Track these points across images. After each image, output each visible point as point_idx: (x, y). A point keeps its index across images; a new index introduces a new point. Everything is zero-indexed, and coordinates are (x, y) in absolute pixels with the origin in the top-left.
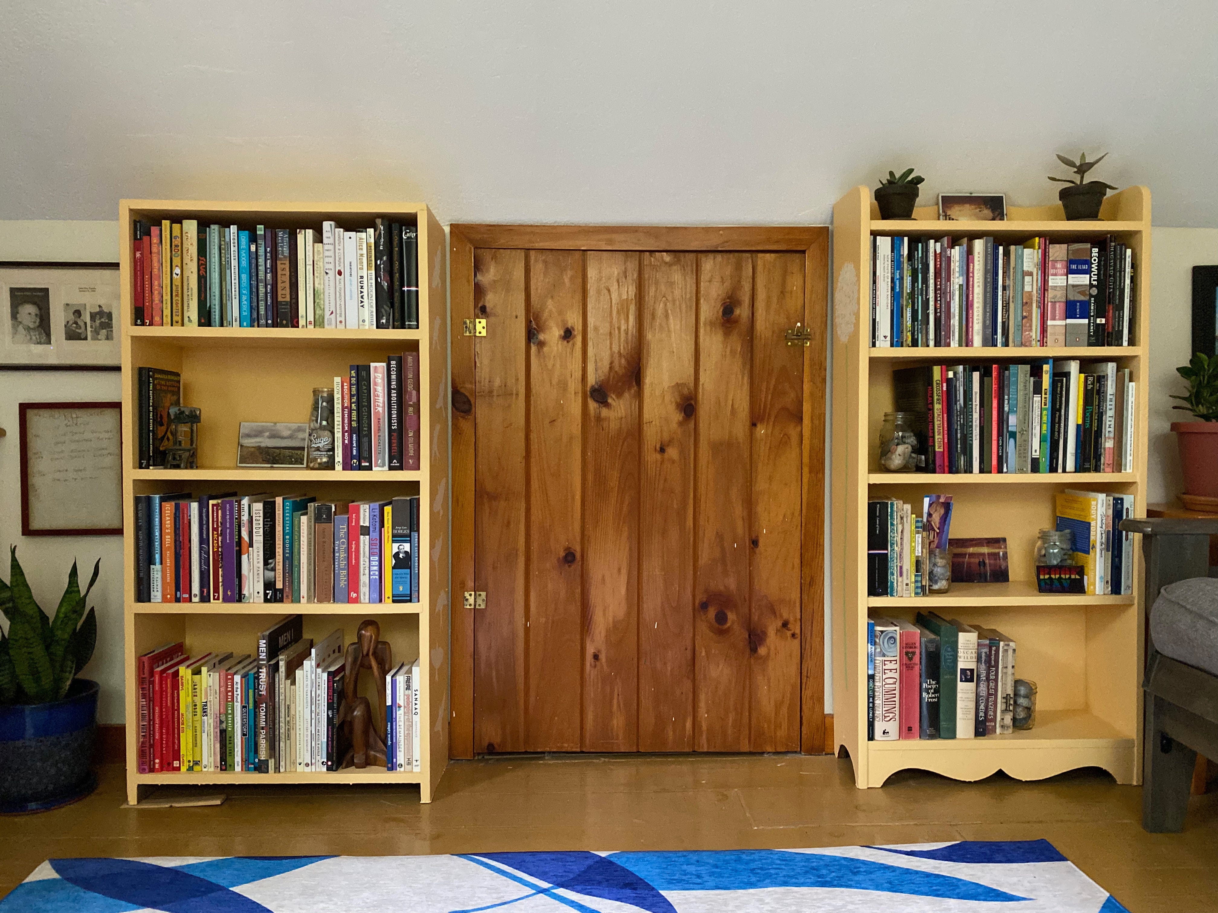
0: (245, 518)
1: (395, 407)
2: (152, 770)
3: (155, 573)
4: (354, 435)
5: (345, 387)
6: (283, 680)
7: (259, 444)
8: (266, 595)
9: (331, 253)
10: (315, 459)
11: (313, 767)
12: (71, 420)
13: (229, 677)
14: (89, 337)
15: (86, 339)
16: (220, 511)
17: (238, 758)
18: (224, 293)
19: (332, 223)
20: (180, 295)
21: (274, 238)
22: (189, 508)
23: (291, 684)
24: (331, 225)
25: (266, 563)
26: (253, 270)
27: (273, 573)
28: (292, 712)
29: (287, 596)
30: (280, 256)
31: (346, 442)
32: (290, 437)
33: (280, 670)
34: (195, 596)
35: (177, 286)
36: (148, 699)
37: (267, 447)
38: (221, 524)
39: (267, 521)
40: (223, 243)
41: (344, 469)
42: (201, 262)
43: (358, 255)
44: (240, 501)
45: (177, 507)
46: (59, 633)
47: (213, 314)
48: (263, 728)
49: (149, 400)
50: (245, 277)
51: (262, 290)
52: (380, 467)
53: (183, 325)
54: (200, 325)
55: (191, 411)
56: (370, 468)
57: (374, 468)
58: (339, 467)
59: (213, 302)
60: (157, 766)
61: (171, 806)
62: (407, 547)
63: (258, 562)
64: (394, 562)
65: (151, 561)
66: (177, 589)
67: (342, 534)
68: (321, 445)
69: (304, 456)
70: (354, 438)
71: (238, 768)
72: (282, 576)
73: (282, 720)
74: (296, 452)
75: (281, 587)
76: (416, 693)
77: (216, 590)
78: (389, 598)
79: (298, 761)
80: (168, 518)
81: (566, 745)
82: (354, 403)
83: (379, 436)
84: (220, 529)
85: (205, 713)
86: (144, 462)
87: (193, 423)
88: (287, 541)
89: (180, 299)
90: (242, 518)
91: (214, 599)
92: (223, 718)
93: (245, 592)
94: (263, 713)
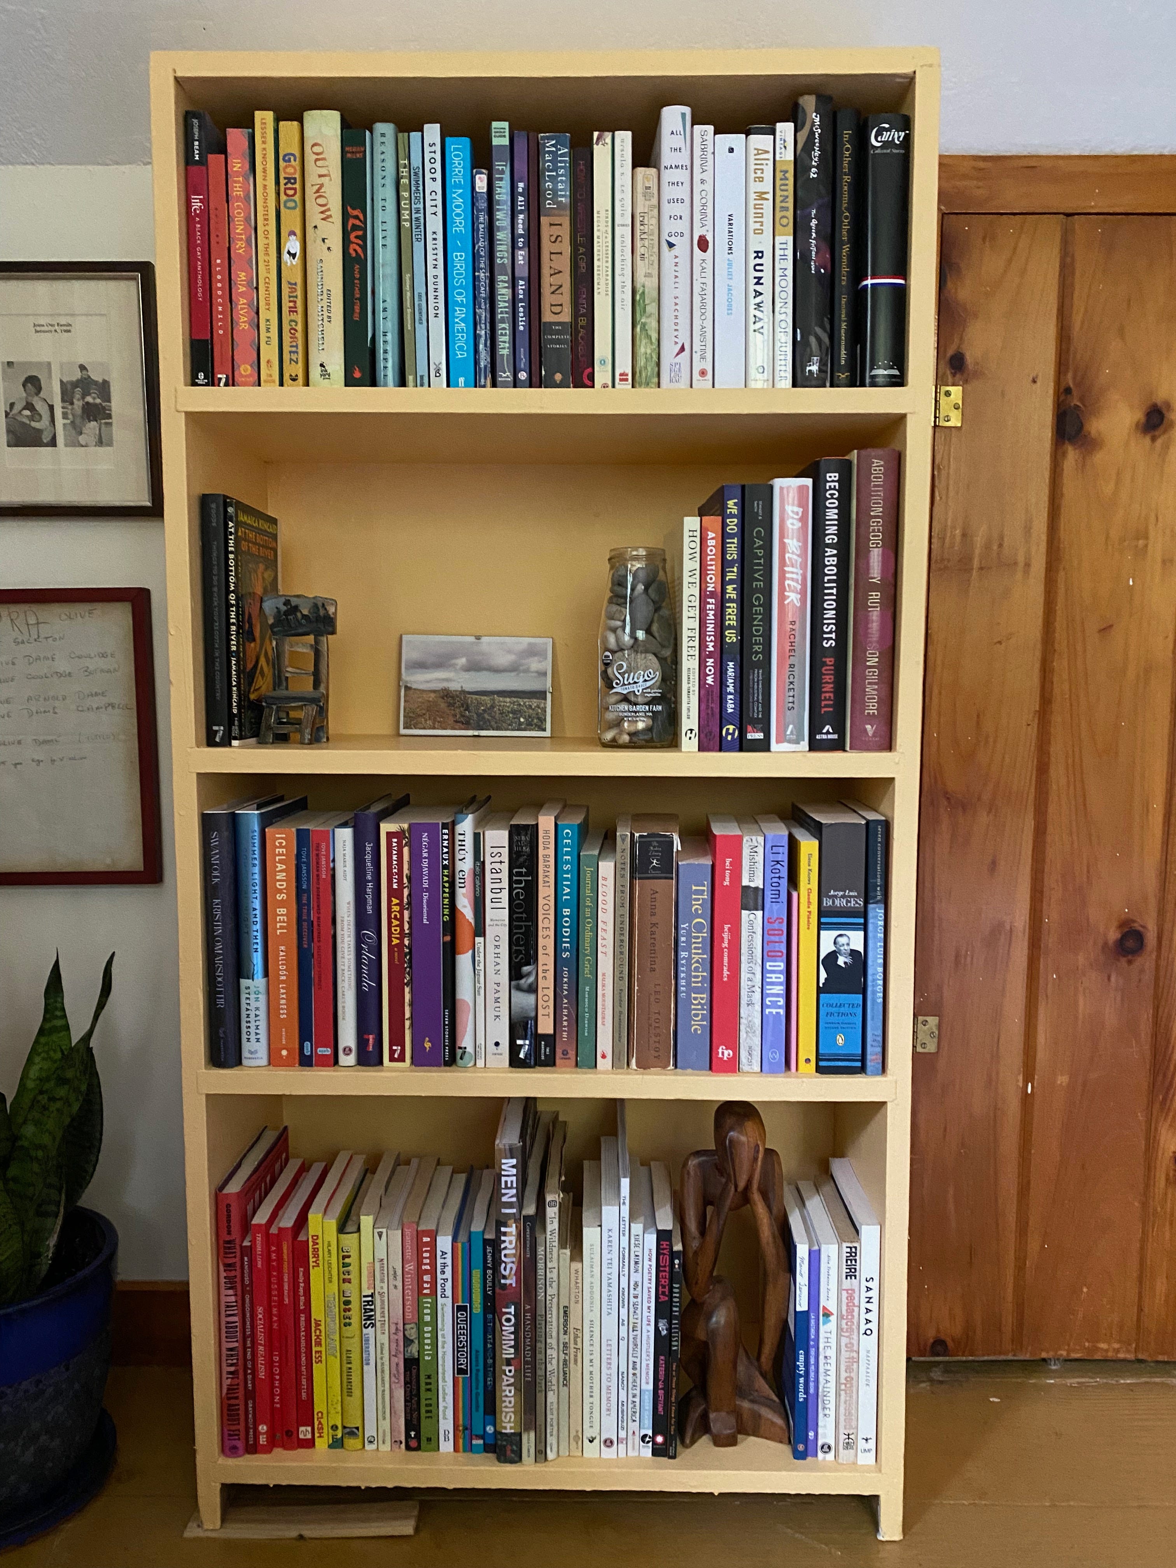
0: (465, 865)
1: (831, 591)
2: (253, 1449)
3: (252, 996)
4: (731, 664)
5: (711, 543)
6: (555, 1250)
7: (445, 685)
8: (514, 1049)
9: (682, 192)
10: (618, 723)
11: (622, 1447)
12: (24, 629)
13: (426, 1239)
14: (60, 440)
15: (53, 443)
16: (406, 850)
17: (446, 1424)
18: (407, 303)
19: (687, 110)
20: (300, 309)
21: (535, 153)
22: (328, 839)
23: (572, 1259)
24: (683, 115)
25: (515, 974)
26: (482, 243)
27: (531, 998)
28: (574, 1322)
29: (565, 1053)
30: (548, 204)
31: (710, 680)
32: (514, 668)
33: (549, 1228)
34: (347, 1051)
35: (293, 285)
36: (239, 1293)
37: (463, 692)
38: (409, 879)
39: (519, 874)
40: (404, 172)
41: (701, 748)
42: (351, 222)
43: (752, 196)
44: (454, 824)
45: (303, 837)
46: (29, 1130)
47: (381, 355)
48: (508, 1362)
49: (227, 576)
50: (461, 261)
51: (503, 292)
52: (789, 742)
53: (307, 384)
54: (350, 382)
55: (316, 606)
56: (764, 746)
57: (774, 746)
58: (689, 743)
59: (381, 326)
60: (263, 1440)
61: (301, 1537)
62: (855, 940)
63: (497, 972)
64: (823, 975)
65: (241, 970)
66: (305, 1034)
67: (696, 906)
68: (638, 689)
69: (544, 710)
70: (731, 672)
71: (446, 1446)
72: (551, 1004)
73: (552, 1341)
74: (527, 702)
75: (551, 1031)
76: (870, 1284)
77: (397, 1038)
78: (808, 1061)
79: (588, 1434)
80: (280, 867)
81: (1103, 1346)
82: (731, 582)
83: (792, 666)
84: (406, 892)
85: (369, 1318)
86: (220, 729)
87: (318, 634)
88: (566, 922)
89: (299, 318)
90: (459, 865)
91: (392, 1059)
92: (412, 1334)
93: (466, 1041)
94: (508, 1328)
